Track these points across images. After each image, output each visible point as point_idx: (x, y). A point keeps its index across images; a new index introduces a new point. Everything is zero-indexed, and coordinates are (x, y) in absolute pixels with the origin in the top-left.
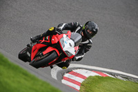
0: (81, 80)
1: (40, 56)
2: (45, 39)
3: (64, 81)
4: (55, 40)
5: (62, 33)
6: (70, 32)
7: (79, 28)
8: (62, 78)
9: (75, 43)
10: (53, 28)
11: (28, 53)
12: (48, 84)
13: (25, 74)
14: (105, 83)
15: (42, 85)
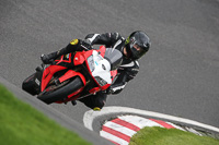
0: (130, 133)
1: (54, 84)
2: (65, 58)
3: (103, 134)
4: (79, 59)
5: (90, 49)
6: (104, 46)
7: (119, 42)
8: (101, 129)
9: (112, 65)
10: (76, 41)
11: (37, 81)
12: (76, 136)
13: (40, 119)
14: (168, 139)
15: (65, 137)
